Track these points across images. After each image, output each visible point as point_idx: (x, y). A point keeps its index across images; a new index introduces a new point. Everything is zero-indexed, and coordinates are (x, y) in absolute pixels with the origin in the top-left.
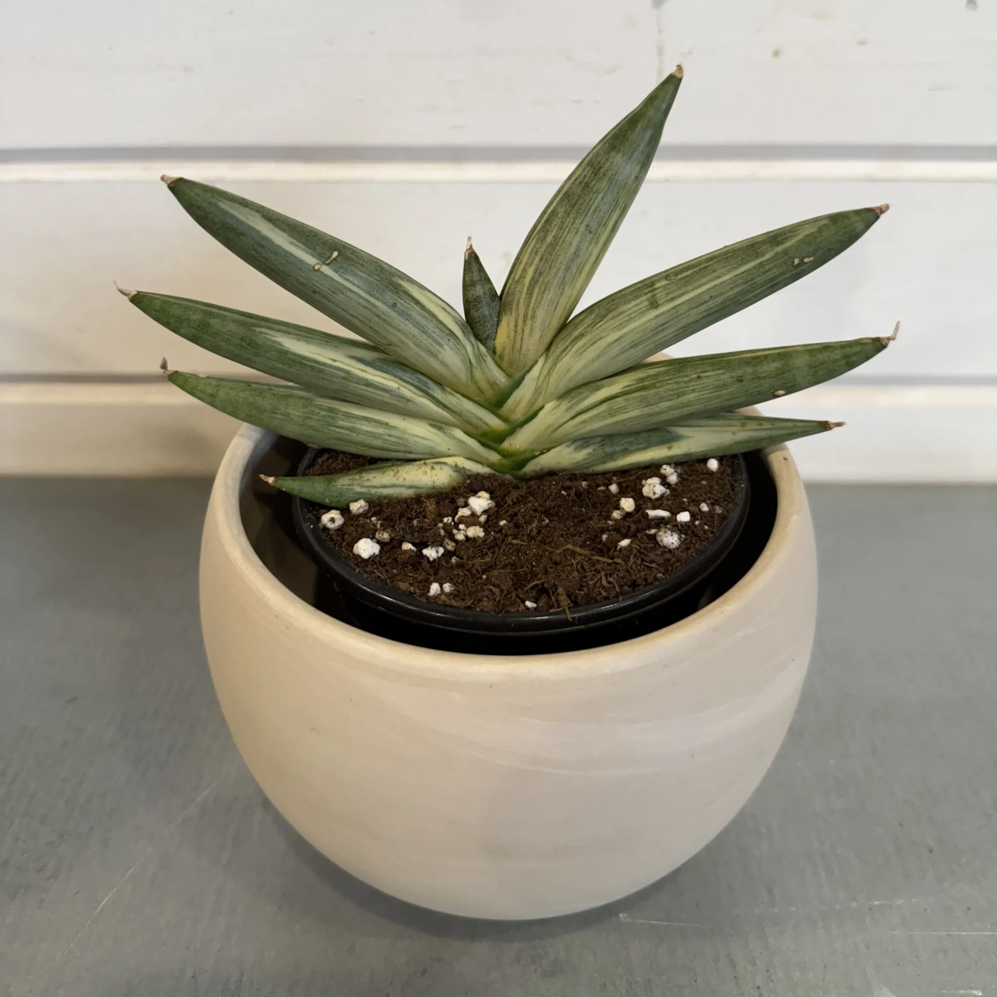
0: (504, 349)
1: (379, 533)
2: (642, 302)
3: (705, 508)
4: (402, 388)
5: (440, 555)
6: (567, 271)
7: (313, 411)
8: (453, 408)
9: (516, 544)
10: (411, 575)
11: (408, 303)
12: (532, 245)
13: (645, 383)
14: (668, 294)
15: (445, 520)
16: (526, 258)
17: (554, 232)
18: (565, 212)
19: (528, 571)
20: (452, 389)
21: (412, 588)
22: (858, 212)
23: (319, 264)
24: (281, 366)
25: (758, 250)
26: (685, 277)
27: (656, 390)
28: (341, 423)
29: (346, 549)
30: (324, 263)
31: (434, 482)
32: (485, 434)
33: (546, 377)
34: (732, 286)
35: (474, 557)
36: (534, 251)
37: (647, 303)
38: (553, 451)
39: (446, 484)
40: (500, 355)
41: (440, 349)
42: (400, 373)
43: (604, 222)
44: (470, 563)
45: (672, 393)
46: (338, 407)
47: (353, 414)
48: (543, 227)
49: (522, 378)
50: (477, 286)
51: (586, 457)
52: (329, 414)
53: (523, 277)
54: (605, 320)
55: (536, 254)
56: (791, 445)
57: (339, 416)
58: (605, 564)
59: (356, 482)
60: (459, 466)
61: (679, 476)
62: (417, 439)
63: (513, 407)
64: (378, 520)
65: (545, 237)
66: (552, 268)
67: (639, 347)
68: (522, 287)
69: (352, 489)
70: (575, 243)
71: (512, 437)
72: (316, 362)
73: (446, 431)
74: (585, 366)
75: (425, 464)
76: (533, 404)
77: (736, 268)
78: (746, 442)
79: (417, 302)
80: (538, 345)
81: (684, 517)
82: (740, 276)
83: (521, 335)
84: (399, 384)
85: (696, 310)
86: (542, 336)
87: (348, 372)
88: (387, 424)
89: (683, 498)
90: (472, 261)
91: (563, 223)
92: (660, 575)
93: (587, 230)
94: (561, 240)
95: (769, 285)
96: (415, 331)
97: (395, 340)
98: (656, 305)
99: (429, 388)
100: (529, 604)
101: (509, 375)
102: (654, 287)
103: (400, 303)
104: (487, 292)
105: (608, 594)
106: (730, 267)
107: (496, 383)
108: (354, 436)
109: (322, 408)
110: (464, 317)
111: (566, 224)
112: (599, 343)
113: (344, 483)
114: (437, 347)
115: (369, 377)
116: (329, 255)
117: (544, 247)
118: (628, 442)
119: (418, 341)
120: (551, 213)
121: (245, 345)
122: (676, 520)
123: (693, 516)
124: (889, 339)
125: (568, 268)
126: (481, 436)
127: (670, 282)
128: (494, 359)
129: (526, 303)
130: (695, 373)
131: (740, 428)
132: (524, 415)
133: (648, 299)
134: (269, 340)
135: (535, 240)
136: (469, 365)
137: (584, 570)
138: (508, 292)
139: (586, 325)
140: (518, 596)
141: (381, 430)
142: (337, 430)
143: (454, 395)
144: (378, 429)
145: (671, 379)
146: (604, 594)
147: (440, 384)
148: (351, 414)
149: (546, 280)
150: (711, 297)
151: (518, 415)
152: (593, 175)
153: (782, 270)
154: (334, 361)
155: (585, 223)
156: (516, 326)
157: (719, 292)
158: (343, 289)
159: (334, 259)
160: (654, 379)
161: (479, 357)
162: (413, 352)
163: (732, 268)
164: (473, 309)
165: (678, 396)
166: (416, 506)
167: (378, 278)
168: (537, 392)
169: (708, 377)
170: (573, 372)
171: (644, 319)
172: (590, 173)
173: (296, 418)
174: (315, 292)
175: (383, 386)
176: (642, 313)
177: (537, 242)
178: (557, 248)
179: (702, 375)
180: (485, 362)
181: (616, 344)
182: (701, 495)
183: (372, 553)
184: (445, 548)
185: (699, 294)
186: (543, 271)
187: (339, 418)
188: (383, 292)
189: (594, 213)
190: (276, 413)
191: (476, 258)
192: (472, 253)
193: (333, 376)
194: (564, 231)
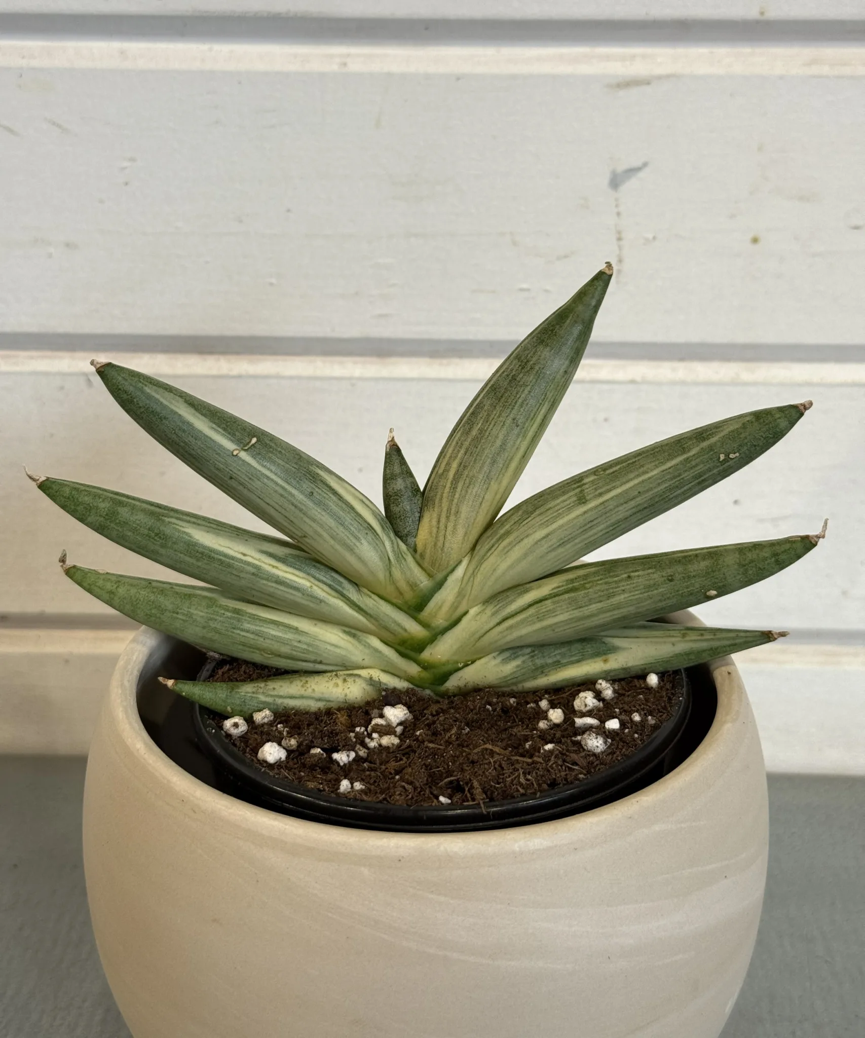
0: (425, 546)
1: (286, 739)
2: (569, 498)
3: (637, 718)
4: (315, 588)
5: (351, 758)
6: (493, 465)
7: (217, 612)
8: (369, 611)
9: (432, 748)
10: (320, 776)
11: (325, 493)
12: (457, 438)
13: (575, 584)
14: (596, 489)
15: (358, 729)
16: (450, 451)
17: (480, 425)
18: (491, 405)
19: (444, 771)
20: (369, 590)
21: (321, 786)
22: (781, 409)
23: (237, 449)
24: (187, 559)
25: (685, 446)
26: (613, 472)
27: (586, 591)
28: (247, 626)
29: (250, 754)
30: (243, 449)
31: (346, 695)
32: (403, 643)
33: (470, 577)
34: (660, 481)
35: (388, 762)
36: (459, 444)
37: (575, 499)
38: (478, 663)
39: (359, 699)
40: (421, 554)
41: (358, 544)
42: (313, 571)
43: (532, 416)
44: (383, 767)
45: (602, 594)
46: (244, 609)
47: (260, 616)
48: (469, 419)
49: (445, 579)
50: (398, 479)
51: (515, 670)
52: (236, 616)
53: (446, 471)
54: (533, 516)
55: (461, 447)
56: (736, 657)
57: (244, 618)
58: (525, 765)
59: (261, 691)
60: (374, 679)
61: (615, 691)
62: (329, 647)
63: (434, 610)
64: (284, 727)
65: (470, 429)
66: (477, 461)
67: (569, 546)
68: (445, 481)
69: (257, 698)
70: (501, 436)
71: (433, 645)
72: (226, 556)
73: (361, 638)
74: (511, 567)
75: (336, 675)
76: (456, 608)
77: (663, 463)
78: (688, 654)
79: (335, 493)
80: (462, 543)
81: (613, 724)
82: (667, 471)
83: (444, 531)
84: (312, 582)
85: (625, 505)
86: (466, 533)
87: (258, 568)
88: (297, 629)
89: (614, 708)
90: (394, 453)
91: (489, 415)
92: (581, 776)
93: (514, 423)
94: (487, 434)
95: (697, 481)
96: (331, 523)
97: (311, 533)
98: (584, 501)
99: (343, 588)
100: (442, 799)
101: (430, 576)
102: (582, 483)
103: (317, 492)
104: (409, 485)
105: (526, 791)
106: (657, 463)
107: (416, 585)
108: (260, 642)
109: (227, 609)
110: (383, 513)
111: (492, 416)
112: (526, 541)
113: (247, 690)
114: (354, 540)
115: (281, 574)
116: (248, 441)
117: (469, 440)
118: (560, 654)
119: (335, 534)
120: (477, 405)
121: (153, 535)
122: (604, 727)
123: (623, 724)
124: (818, 537)
125: (494, 462)
126: (399, 644)
127: (598, 477)
128: (414, 558)
129: (450, 498)
130: (626, 573)
131: (679, 639)
132: (446, 620)
133: (576, 494)
134: (179, 531)
135: (460, 433)
136: (387, 561)
137: (503, 769)
138: (431, 487)
139: (513, 522)
140: (432, 793)
141: (289, 636)
142: (243, 633)
143: (370, 597)
144: (286, 634)
145: (601, 579)
146: (522, 791)
147: (356, 584)
148: (257, 616)
149: (471, 474)
150: (639, 492)
151: (440, 621)
152: (520, 368)
153: (708, 466)
154: (244, 555)
155: (512, 416)
156: (439, 522)
157: (647, 488)
158: (258, 476)
159: (253, 445)
160: (584, 579)
161: (399, 555)
162: (328, 547)
163: (659, 463)
164: (393, 503)
165: (609, 598)
166: (325, 717)
167: (295, 466)
168: (461, 595)
169: (639, 576)
170: (499, 572)
171: (573, 515)
172: (517, 366)
173: (199, 619)
174: (231, 478)
175: (295, 585)
176: (570, 509)
177: (462, 435)
178: (483, 441)
179: (632, 574)
180: (405, 560)
181: (543, 542)
182: (635, 707)
183: (278, 758)
184: (356, 753)
185: (627, 490)
186: (467, 464)
187: (245, 620)
188: (301, 480)
189: (521, 406)
190: (177, 613)
191: (398, 450)
192: (394, 445)
193: (242, 571)
194: (490, 423)
